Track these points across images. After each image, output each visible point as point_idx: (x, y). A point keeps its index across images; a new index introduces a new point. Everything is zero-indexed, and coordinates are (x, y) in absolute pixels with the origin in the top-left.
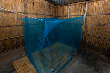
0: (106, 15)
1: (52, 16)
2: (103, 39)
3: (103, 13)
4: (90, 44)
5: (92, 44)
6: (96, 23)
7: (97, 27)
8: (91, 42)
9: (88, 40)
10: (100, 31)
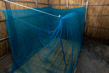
0: (108, 5)
1: (44, 4)
2: (104, 29)
3: (104, 3)
4: (92, 35)
5: (93, 35)
6: (98, 14)
7: (98, 18)
8: (92, 33)
9: (89, 32)
10: (101, 21)
